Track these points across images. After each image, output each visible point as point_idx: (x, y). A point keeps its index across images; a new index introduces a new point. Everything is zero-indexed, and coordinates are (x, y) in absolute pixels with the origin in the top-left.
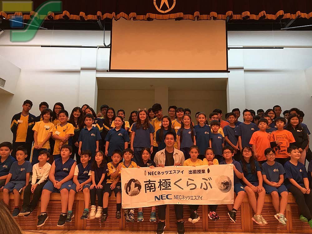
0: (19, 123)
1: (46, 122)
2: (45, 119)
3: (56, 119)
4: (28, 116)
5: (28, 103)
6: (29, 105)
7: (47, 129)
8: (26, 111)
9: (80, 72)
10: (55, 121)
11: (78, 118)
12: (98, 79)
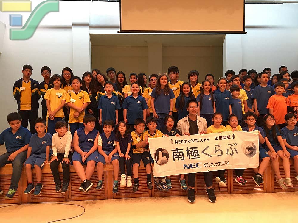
0: (21, 91)
1: (57, 88)
2: (56, 86)
3: (66, 85)
4: (30, 82)
5: (27, 68)
6: (29, 70)
7: (59, 97)
8: (27, 77)
9: (72, 28)
10: (66, 87)
11: (90, 83)
12: (91, 35)
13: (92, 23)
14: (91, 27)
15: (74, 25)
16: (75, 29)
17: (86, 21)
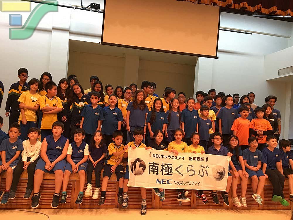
7: (33, 101)
9: (51, 32)
12: (71, 41)
13: (73, 29)
14: (71, 33)
15: (54, 29)
16: (54, 33)
17: (66, 26)
